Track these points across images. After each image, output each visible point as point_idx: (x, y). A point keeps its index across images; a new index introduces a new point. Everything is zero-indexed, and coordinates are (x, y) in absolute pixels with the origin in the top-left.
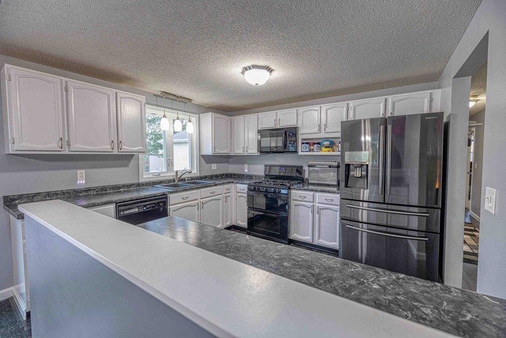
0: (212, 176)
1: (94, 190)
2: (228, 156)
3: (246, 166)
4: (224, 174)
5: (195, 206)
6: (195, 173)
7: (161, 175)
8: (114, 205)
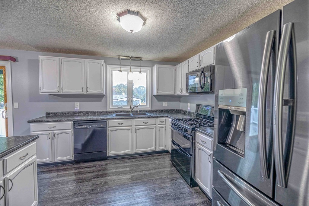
0: (162, 110)
1: (82, 113)
2: (180, 96)
3: (189, 104)
4: (174, 110)
5: (129, 130)
6: (148, 108)
7: (123, 108)
8: (73, 122)
